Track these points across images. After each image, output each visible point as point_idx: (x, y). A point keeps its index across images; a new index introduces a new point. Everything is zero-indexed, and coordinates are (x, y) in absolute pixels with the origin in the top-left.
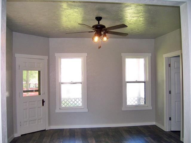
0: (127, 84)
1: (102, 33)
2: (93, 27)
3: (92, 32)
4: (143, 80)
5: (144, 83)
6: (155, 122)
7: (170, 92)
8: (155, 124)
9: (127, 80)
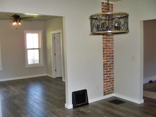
0: (28, 50)
1: (18, 20)
2: (13, 16)
3: (12, 19)
4: (38, 48)
5: (38, 50)
6: (46, 74)
7: (55, 54)
8: (46, 75)
9: (28, 48)
